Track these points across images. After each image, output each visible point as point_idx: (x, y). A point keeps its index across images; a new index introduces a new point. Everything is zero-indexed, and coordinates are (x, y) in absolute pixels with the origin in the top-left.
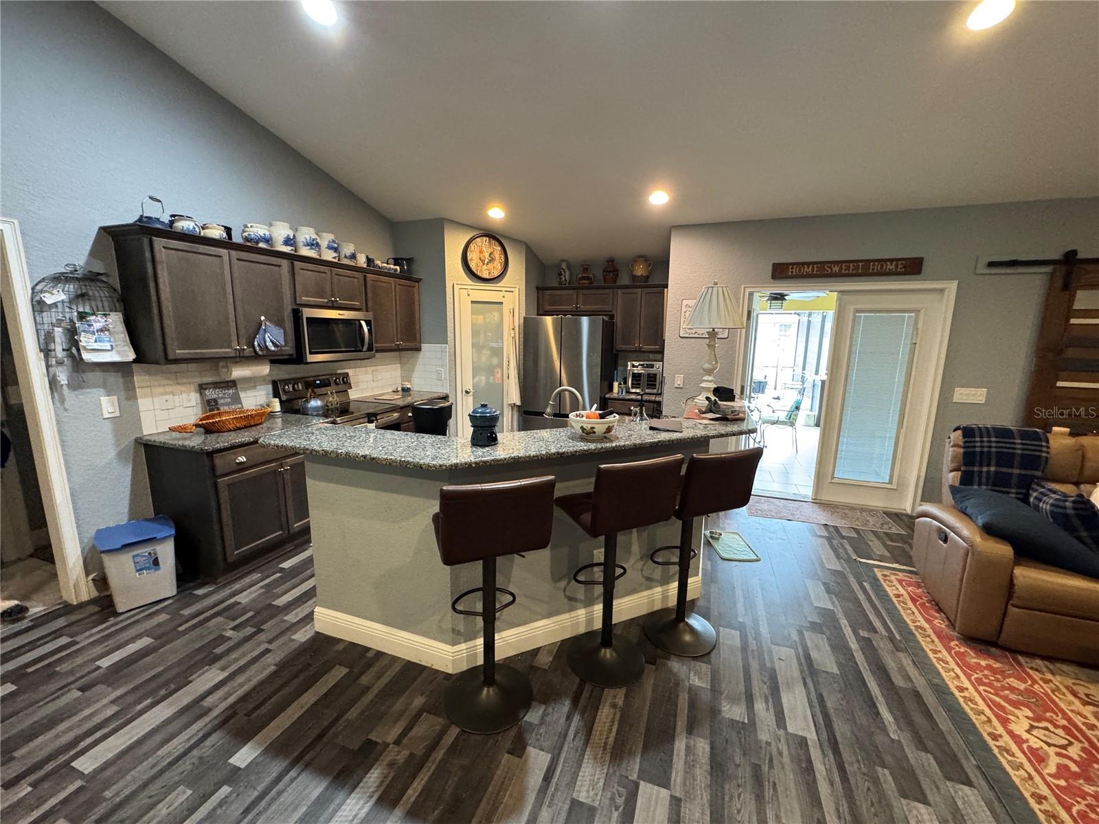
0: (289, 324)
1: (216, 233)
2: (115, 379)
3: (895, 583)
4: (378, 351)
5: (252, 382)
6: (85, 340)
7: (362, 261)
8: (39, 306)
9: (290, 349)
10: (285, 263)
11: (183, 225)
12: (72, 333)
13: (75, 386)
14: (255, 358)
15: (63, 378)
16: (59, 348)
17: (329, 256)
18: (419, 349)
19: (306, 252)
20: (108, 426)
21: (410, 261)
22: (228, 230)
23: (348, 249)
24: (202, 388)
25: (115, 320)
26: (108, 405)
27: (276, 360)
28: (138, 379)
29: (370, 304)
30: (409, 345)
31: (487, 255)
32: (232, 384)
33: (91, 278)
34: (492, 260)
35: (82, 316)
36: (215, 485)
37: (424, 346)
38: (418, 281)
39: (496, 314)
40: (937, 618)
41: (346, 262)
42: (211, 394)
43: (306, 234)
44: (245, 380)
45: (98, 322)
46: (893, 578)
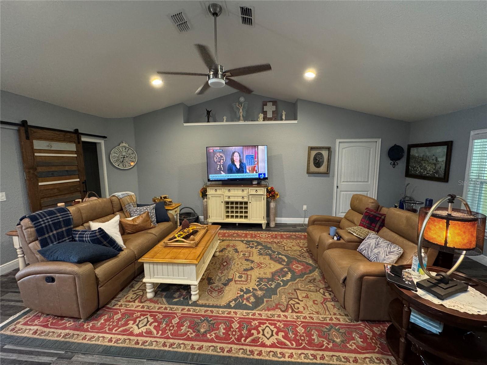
3: (24, 327)
40: (66, 323)
46: (19, 326)
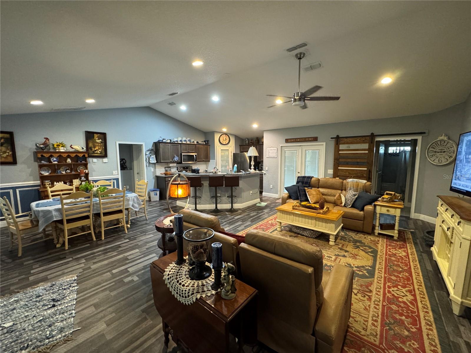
0: (180, 156)
1: (169, 141)
2: (153, 165)
4: (198, 161)
5: (173, 167)
6: (151, 159)
7: (195, 143)
8: (146, 154)
9: (179, 161)
10: (179, 145)
11: (164, 141)
12: (149, 158)
13: (149, 166)
14: (173, 162)
15: (148, 165)
16: (147, 160)
17: (188, 142)
18: (209, 161)
19: (184, 142)
20: (152, 173)
21: (208, 141)
22: (171, 140)
23: (192, 141)
24: (165, 168)
25: (154, 156)
26: (152, 169)
27: (178, 163)
28: (156, 166)
29: (197, 151)
30: (207, 160)
31: (225, 139)
32: (170, 167)
33: (152, 150)
34: (226, 140)
35: (150, 156)
36: (165, 183)
37: (210, 160)
38: (209, 145)
39: (227, 153)
41: (192, 143)
42: (166, 169)
43: (184, 139)
44: (172, 166)
45: (152, 156)
